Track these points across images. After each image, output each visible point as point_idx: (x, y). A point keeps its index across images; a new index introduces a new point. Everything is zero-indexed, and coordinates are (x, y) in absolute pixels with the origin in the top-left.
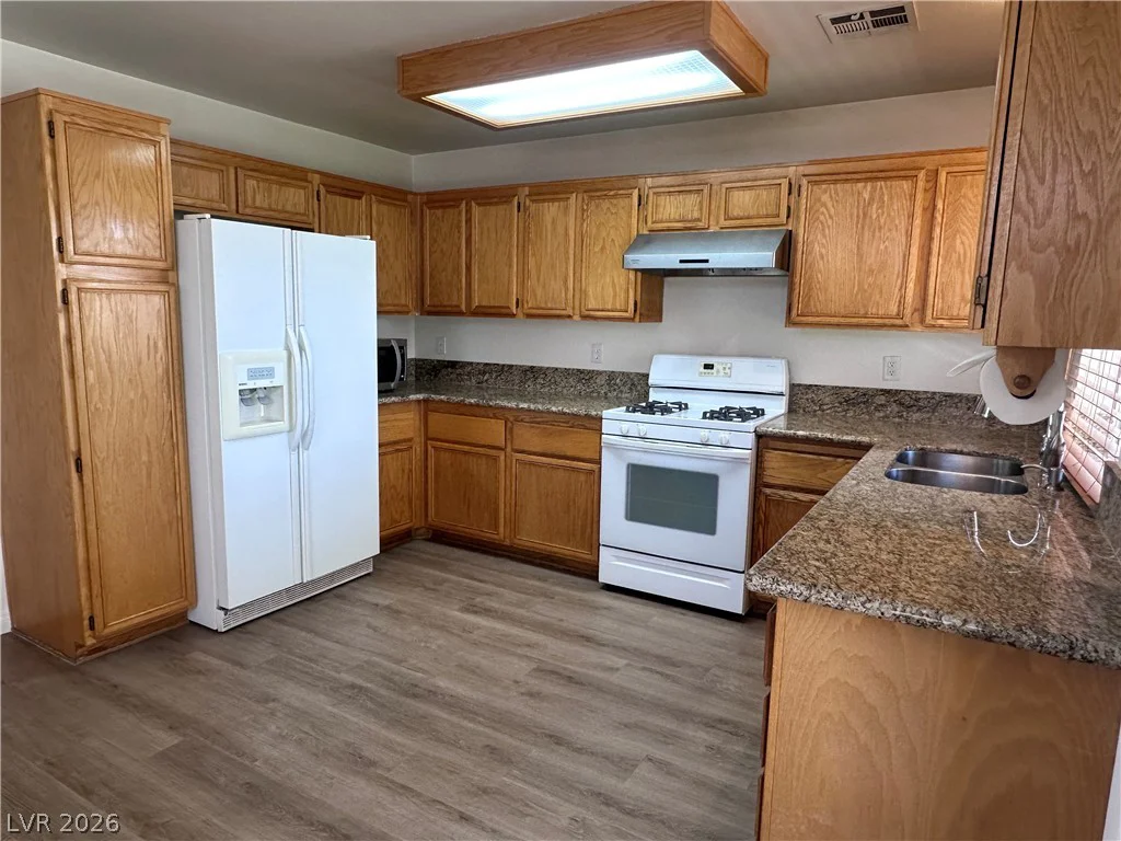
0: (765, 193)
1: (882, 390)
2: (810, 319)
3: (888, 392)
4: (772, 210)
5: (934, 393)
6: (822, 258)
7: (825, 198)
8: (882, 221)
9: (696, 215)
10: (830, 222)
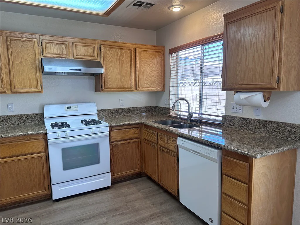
0: (89, 48)
1: (120, 109)
2: (108, 89)
3: (122, 109)
4: (92, 54)
5: (132, 108)
6: (110, 71)
7: (108, 52)
8: (124, 61)
9: (64, 53)
10: (110, 60)
